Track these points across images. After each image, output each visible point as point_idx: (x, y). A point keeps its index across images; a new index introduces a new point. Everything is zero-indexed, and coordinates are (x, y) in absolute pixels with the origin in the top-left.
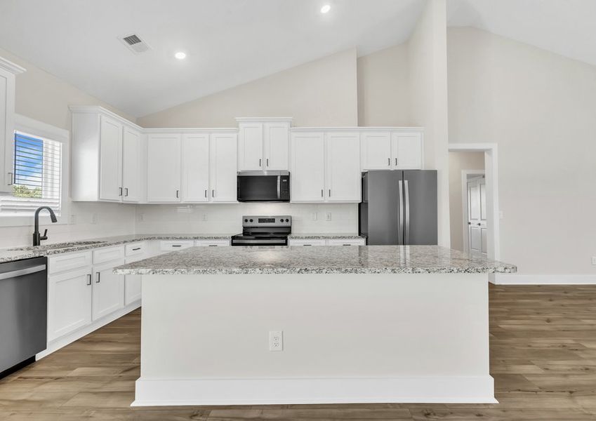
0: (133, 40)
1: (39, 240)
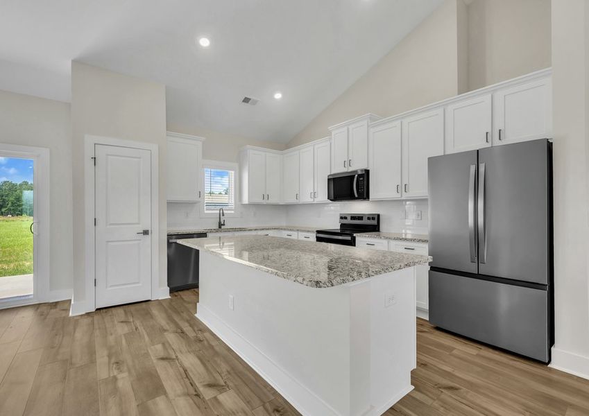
0: (246, 100)
1: (220, 225)
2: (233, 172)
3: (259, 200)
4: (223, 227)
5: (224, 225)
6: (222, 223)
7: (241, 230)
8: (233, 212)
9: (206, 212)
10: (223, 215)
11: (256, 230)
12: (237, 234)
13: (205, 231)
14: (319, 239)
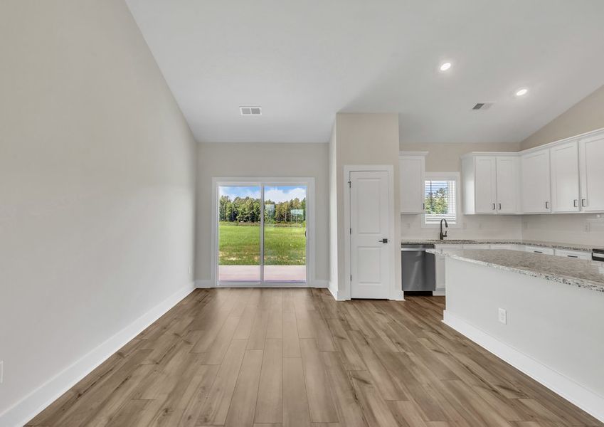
0: (478, 106)
1: (442, 236)
2: (454, 182)
3: (488, 210)
4: (444, 238)
5: (446, 236)
6: (444, 234)
7: (470, 242)
8: (454, 223)
9: (426, 223)
10: (447, 226)
11: (488, 243)
12: (466, 247)
13: (432, 242)
14: (595, 258)
